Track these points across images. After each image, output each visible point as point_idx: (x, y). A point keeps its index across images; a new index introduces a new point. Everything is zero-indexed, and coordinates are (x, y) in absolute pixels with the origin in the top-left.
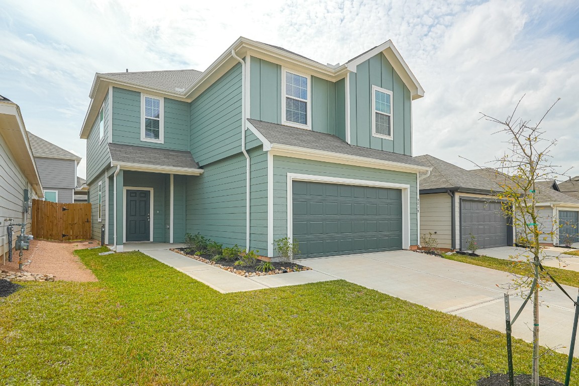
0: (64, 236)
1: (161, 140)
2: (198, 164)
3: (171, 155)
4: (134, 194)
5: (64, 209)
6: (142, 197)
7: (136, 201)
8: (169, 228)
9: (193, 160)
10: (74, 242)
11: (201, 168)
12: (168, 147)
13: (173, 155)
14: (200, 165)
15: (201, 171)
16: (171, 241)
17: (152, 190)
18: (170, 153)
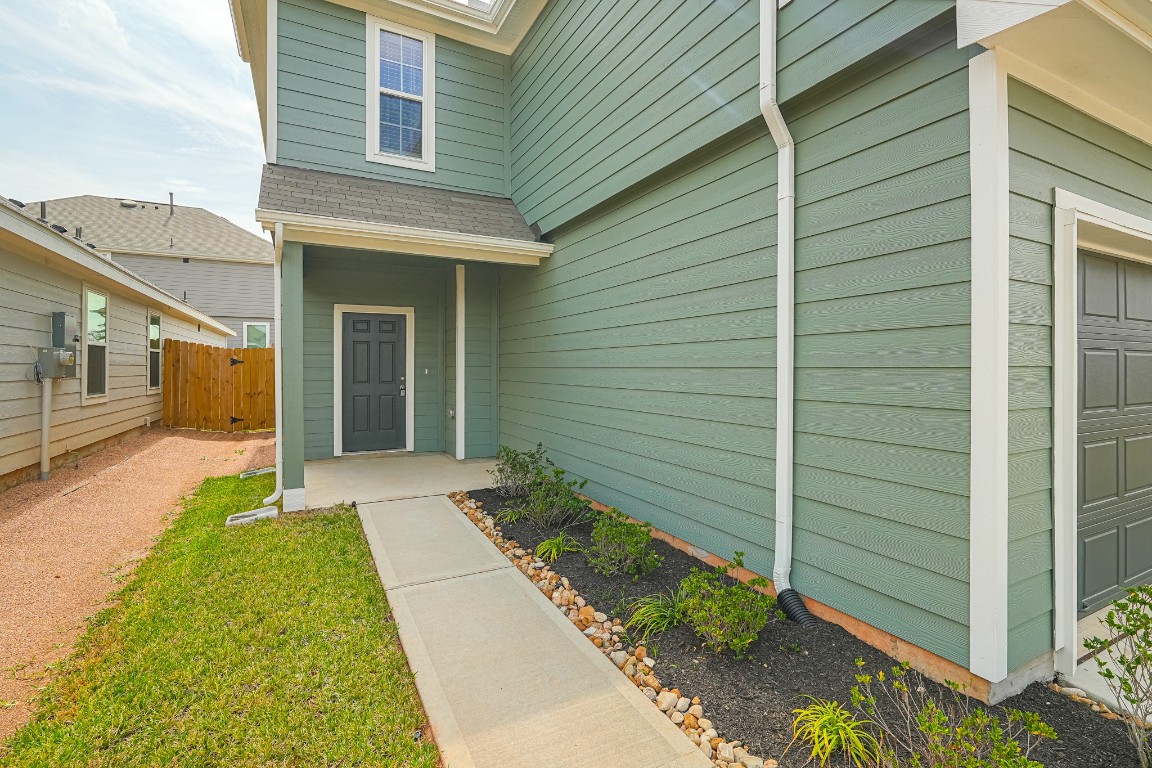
0: (234, 420)
1: (428, 161)
2: (535, 227)
3: (454, 204)
4: (365, 326)
5: (234, 362)
6: (386, 331)
7: (368, 343)
8: (454, 418)
9: (520, 219)
10: (251, 437)
11: (545, 238)
12: (447, 180)
13: (462, 205)
14: (544, 231)
15: (546, 249)
16: (460, 453)
17: (409, 313)
18: (453, 199)
